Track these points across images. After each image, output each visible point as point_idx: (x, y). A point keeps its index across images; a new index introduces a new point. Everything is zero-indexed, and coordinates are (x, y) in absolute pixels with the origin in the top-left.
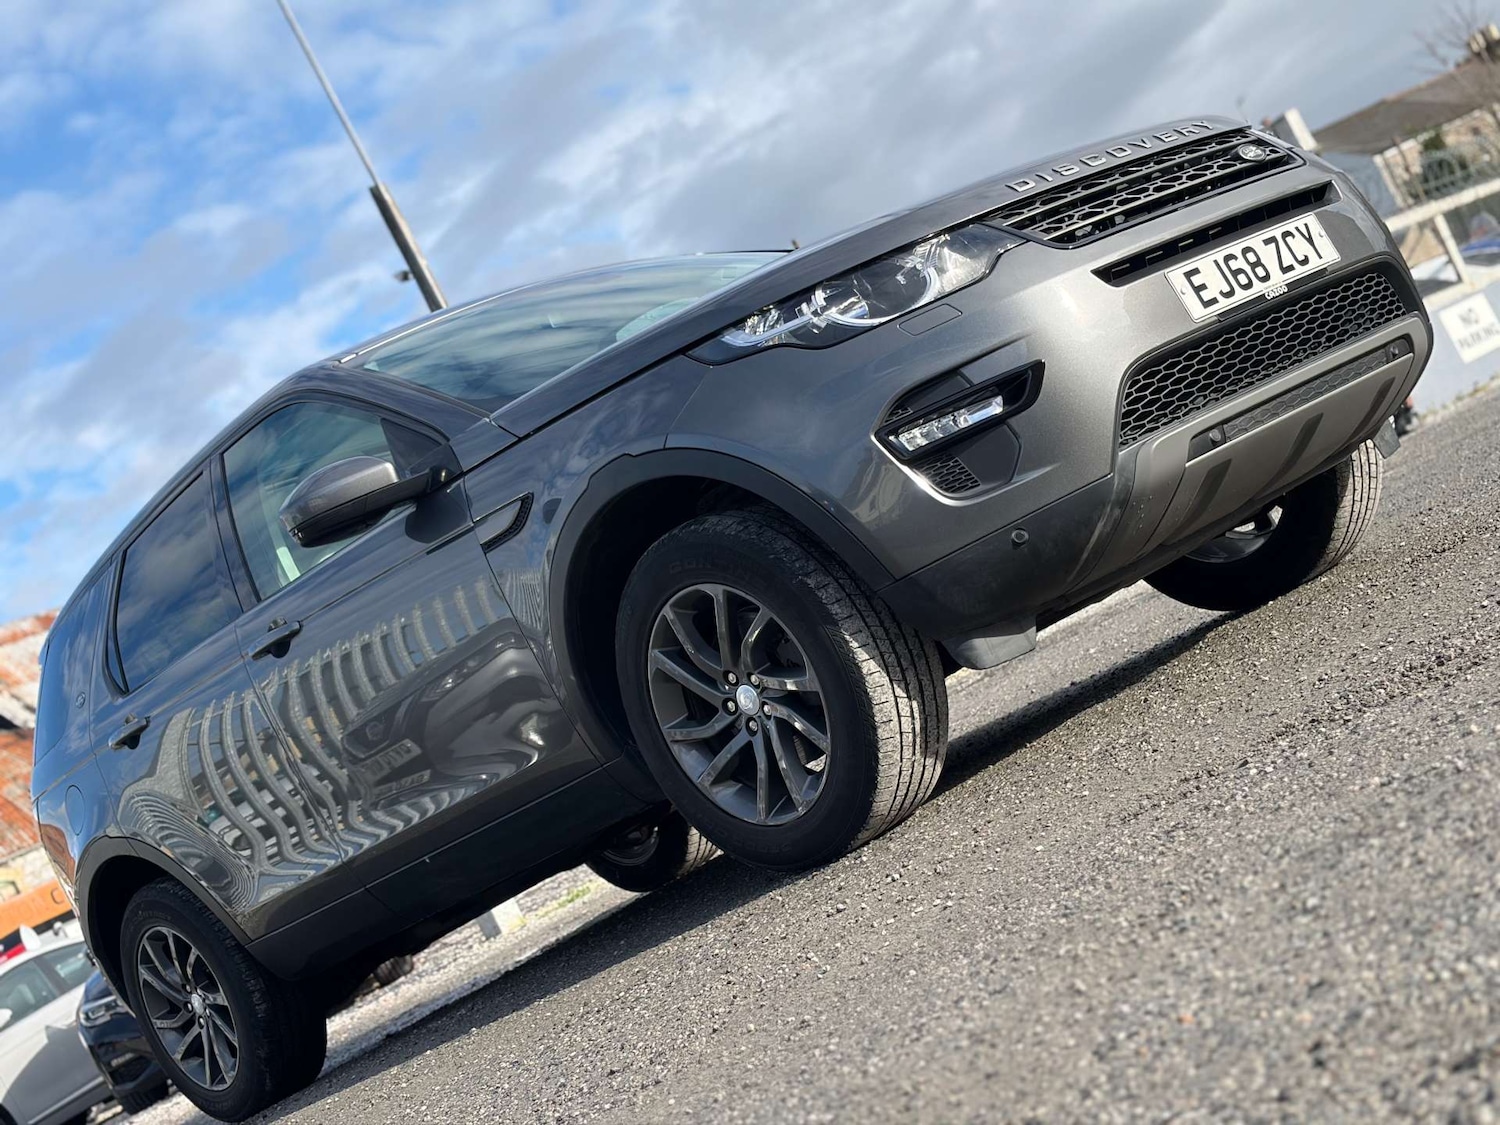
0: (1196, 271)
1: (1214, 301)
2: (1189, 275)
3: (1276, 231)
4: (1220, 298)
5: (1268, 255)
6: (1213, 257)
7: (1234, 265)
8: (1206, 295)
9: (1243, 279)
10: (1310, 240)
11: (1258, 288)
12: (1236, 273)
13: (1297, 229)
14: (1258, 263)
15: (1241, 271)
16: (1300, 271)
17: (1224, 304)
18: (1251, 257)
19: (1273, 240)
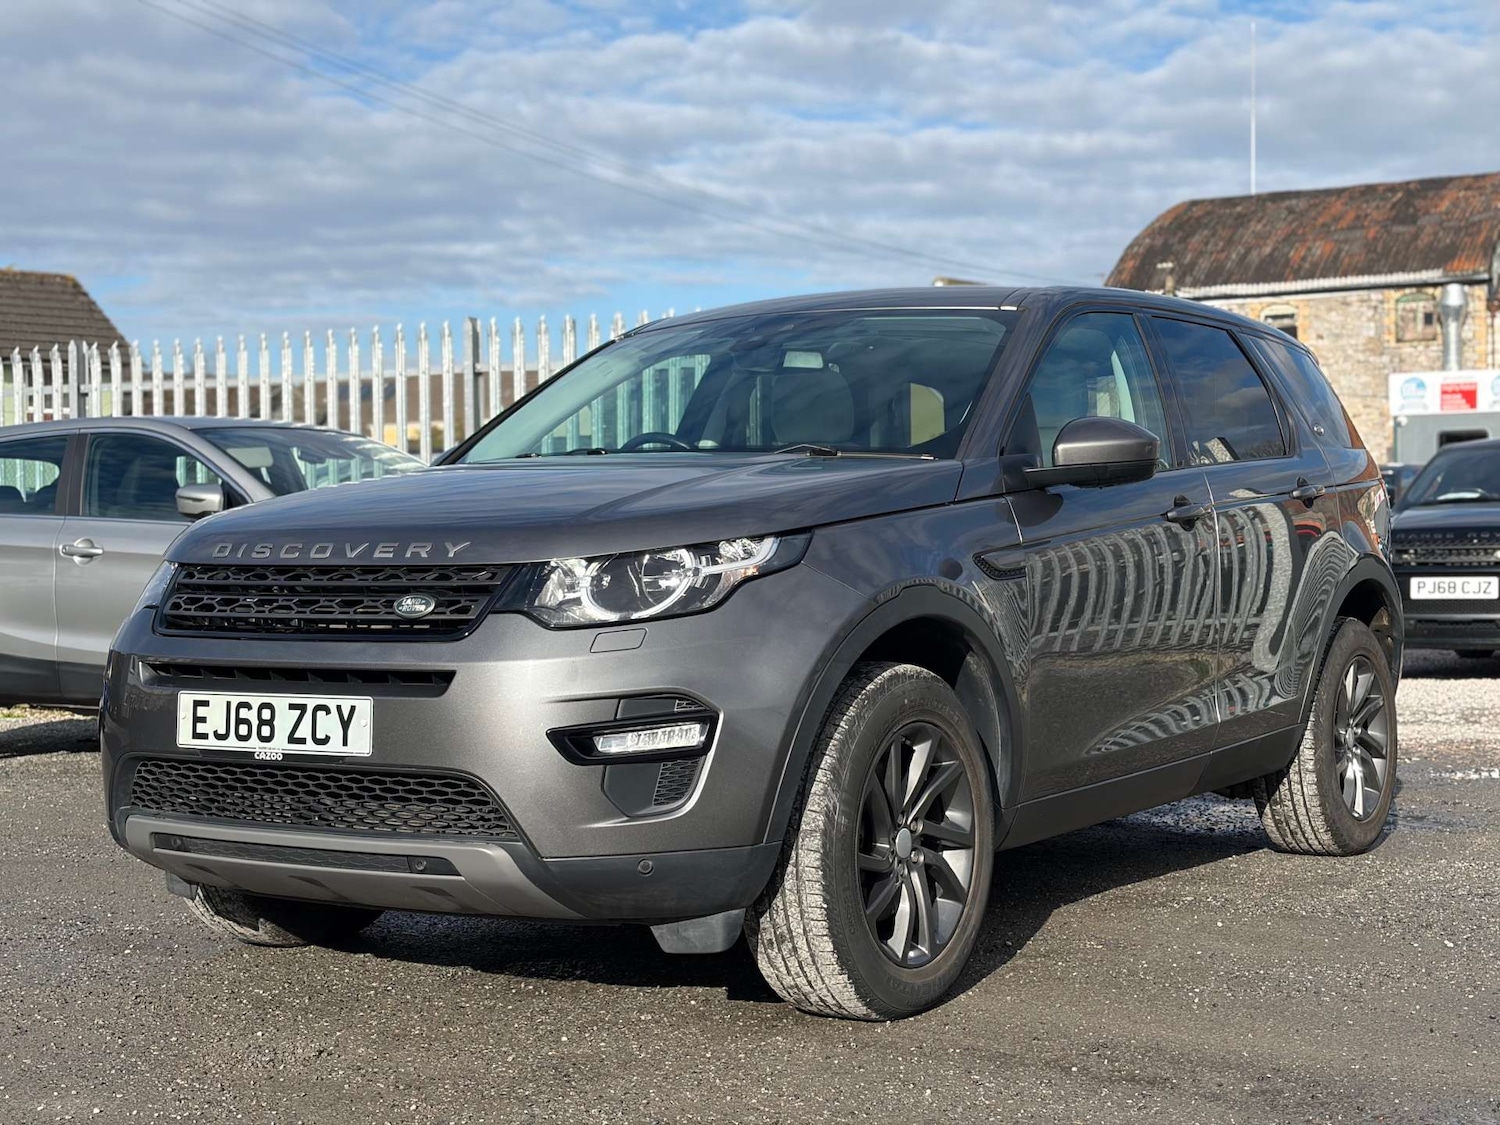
0: (206, 703)
1: (204, 736)
2: (197, 704)
3: (311, 701)
4: (211, 736)
5: (285, 720)
6: (229, 699)
7: (244, 714)
8: (201, 728)
9: (243, 730)
10: (346, 725)
11: (254, 744)
12: (240, 721)
13: (339, 708)
14: (270, 723)
15: (247, 722)
16: (310, 748)
17: (212, 743)
18: (266, 714)
19: (303, 708)
